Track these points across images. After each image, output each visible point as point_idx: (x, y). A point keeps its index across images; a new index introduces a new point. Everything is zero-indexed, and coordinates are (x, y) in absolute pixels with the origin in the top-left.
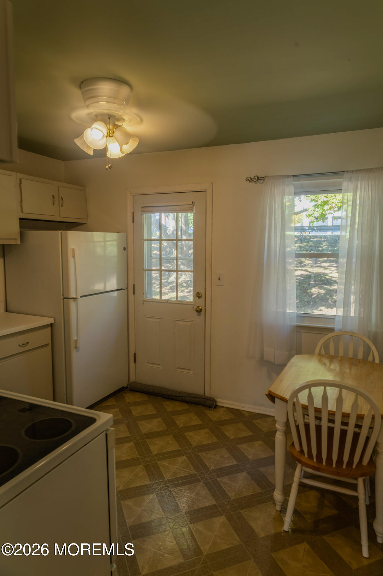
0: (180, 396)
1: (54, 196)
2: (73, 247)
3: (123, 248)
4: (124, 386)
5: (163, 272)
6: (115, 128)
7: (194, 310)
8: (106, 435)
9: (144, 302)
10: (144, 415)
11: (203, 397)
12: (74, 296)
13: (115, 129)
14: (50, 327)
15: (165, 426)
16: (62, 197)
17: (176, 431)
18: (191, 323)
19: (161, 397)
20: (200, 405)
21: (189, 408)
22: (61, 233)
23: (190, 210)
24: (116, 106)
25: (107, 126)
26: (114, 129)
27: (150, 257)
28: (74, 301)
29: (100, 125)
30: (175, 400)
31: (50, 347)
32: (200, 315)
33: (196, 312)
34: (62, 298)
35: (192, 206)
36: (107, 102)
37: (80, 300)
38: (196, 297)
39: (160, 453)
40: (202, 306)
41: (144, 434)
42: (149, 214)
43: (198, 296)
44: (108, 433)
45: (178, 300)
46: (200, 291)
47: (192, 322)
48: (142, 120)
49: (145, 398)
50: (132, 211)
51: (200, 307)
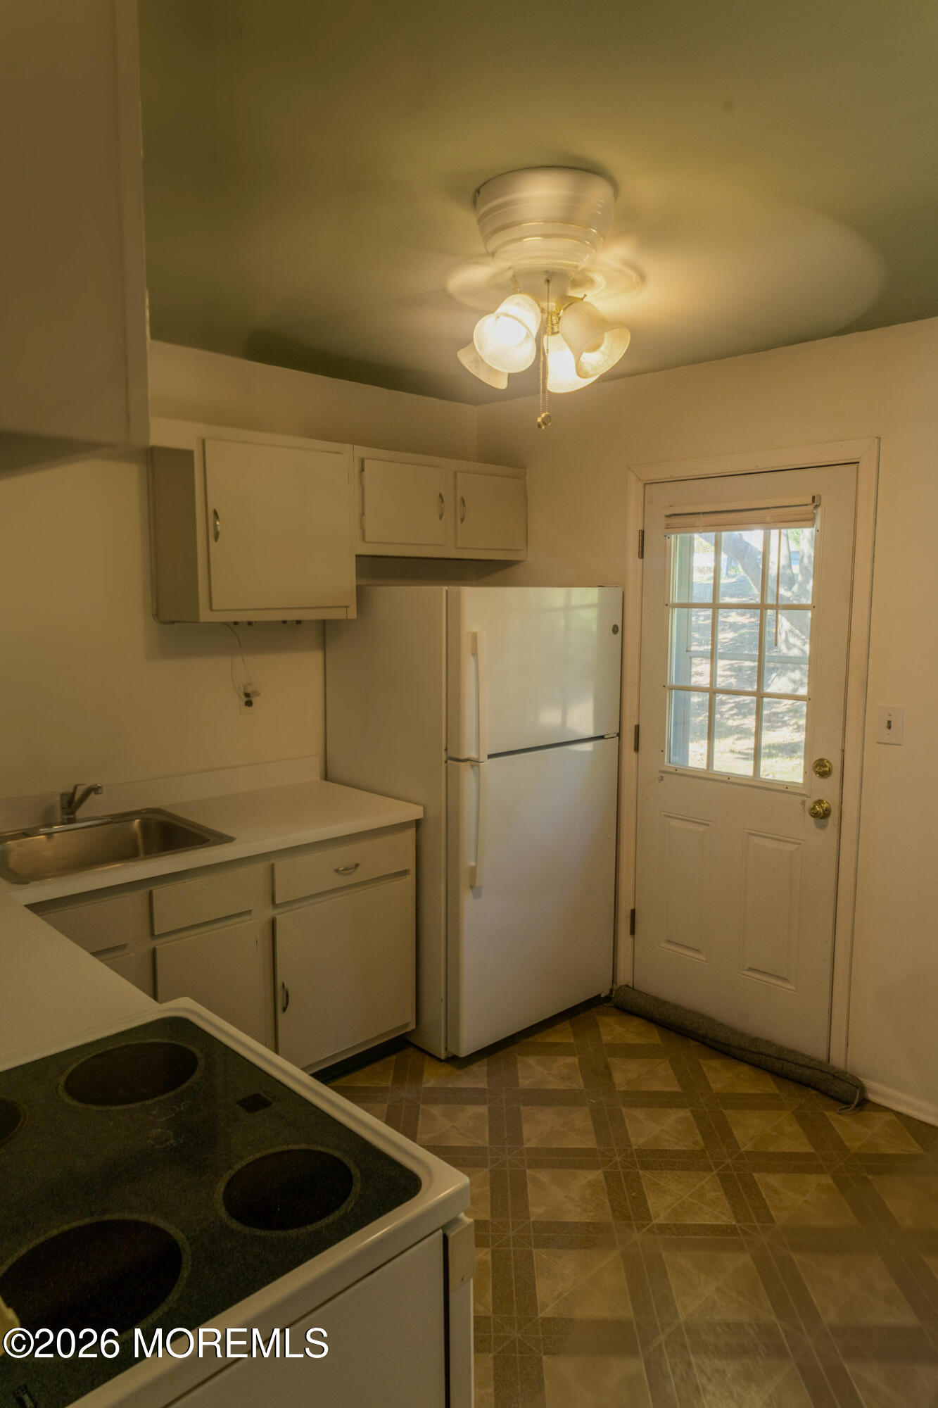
0: (753, 1049)
1: (443, 496)
2: (475, 629)
3: (611, 628)
4: (599, 995)
5: (720, 697)
6: (565, 306)
7: (805, 812)
8: (445, 1238)
9: (663, 775)
10: (644, 1089)
11: (823, 1069)
12: (473, 755)
13: (565, 309)
14: (414, 829)
15: (699, 1138)
16: (462, 499)
17: (729, 1161)
18: (796, 846)
19: (699, 1044)
20: (813, 1088)
21: (777, 1092)
22: (447, 591)
23: (808, 520)
24: (568, 243)
25: (541, 303)
26: (562, 311)
27: (687, 651)
28: (472, 766)
29: (518, 304)
30: (739, 1059)
31: (411, 878)
32: (823, 827)
33: (813, 819)
34: (444, 759)
35: (811, 507)
36: (546, 236)
37: (488, 766)
38: (814, 774)
39: (675, 1225)
40: (831, 799)
41: (636, 1150)
42: (688, 535)
43: (821, 771)
44: (451, 1235)
45: (759, 777)
46: (824, 757)
47: (799, 844)
48: (643, 277)
49: (654, 1037)
50: (641, 528)
51: (824, 803)
